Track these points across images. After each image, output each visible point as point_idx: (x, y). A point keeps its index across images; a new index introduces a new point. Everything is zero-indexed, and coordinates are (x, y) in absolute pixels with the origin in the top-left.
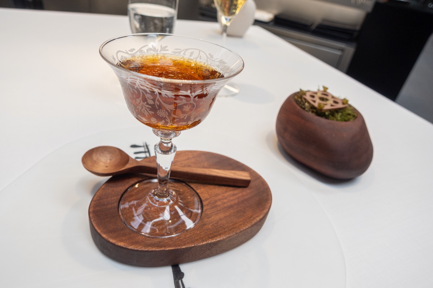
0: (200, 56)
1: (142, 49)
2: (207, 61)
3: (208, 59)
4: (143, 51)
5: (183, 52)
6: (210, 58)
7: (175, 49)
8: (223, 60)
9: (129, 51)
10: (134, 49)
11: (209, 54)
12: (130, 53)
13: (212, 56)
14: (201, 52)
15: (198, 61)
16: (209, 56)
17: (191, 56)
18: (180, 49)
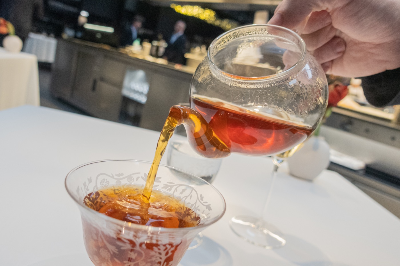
0: (191, 195)
1: (132, 176)
2: (196, 203)
3: (198, 201)
4: (132, 178)
5: (176, 186)
6: (200, 200)
7: (168, 182)
8: (210, 206)
9: (116, 175)
10: (122, 174)
11: (200, 195)
12: (115, 177)
13: (202, 198)
14: (194, 191)
15: (188, 200)
16: (200, 198)
17: (181, 193)
18: (174, 183)
